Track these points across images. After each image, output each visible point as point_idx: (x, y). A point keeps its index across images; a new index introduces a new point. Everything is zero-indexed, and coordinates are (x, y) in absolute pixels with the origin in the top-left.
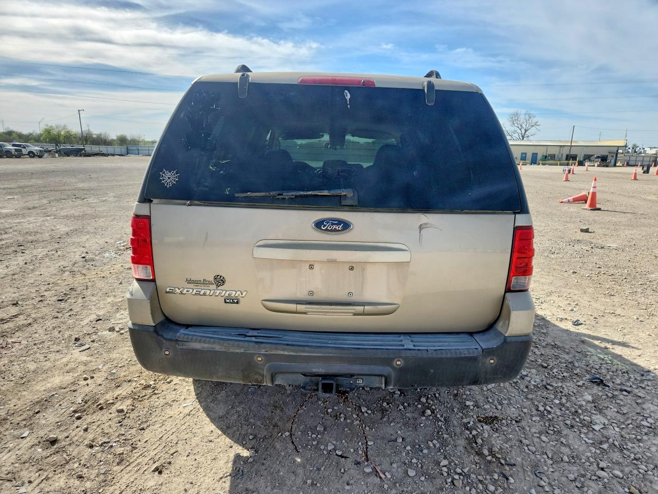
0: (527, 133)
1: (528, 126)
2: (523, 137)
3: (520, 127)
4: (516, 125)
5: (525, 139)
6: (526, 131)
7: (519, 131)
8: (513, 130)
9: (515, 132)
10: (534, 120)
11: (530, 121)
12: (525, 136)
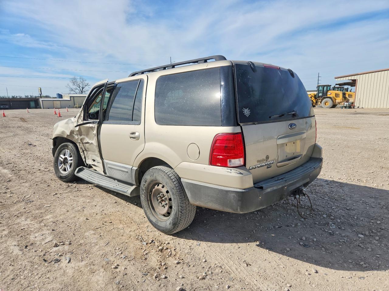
0: (84, 90)
1: (83, 85)
2: (82, 92)
3: (79, 86)
4: (76, 85)
5: (83, 93)
6: (83, 88)
7: (79, 89)
8: (75, 88)
9: (76, 89)
10: (86, 82)
11: (84, 83)
12: (83, 91)
